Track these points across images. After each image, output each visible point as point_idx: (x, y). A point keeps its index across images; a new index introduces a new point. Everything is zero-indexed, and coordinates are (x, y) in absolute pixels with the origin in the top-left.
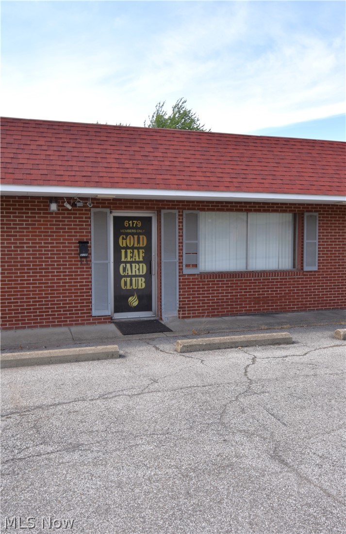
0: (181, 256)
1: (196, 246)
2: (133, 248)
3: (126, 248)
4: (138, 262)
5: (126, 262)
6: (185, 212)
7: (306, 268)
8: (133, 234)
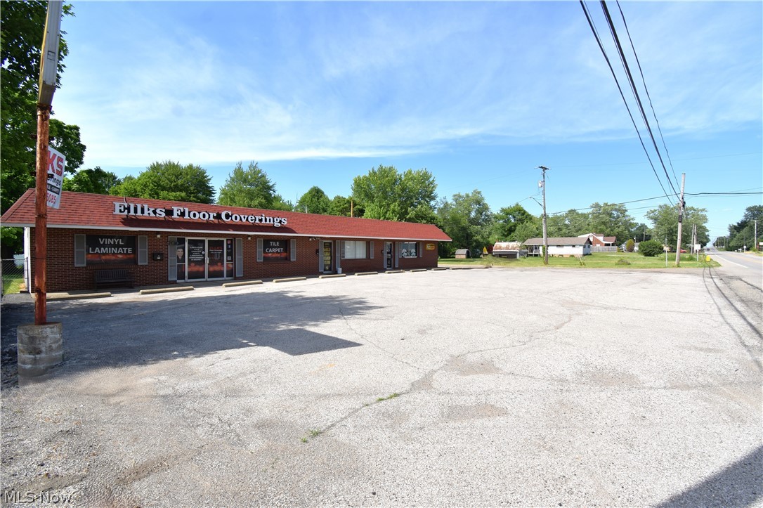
0: (340, 254)
1: (344, 251)
3: (326, 252)
4: (329, 256)
5: (326, 256)
6: (343, 241)
7: (371, 259)
8: (327, 248)
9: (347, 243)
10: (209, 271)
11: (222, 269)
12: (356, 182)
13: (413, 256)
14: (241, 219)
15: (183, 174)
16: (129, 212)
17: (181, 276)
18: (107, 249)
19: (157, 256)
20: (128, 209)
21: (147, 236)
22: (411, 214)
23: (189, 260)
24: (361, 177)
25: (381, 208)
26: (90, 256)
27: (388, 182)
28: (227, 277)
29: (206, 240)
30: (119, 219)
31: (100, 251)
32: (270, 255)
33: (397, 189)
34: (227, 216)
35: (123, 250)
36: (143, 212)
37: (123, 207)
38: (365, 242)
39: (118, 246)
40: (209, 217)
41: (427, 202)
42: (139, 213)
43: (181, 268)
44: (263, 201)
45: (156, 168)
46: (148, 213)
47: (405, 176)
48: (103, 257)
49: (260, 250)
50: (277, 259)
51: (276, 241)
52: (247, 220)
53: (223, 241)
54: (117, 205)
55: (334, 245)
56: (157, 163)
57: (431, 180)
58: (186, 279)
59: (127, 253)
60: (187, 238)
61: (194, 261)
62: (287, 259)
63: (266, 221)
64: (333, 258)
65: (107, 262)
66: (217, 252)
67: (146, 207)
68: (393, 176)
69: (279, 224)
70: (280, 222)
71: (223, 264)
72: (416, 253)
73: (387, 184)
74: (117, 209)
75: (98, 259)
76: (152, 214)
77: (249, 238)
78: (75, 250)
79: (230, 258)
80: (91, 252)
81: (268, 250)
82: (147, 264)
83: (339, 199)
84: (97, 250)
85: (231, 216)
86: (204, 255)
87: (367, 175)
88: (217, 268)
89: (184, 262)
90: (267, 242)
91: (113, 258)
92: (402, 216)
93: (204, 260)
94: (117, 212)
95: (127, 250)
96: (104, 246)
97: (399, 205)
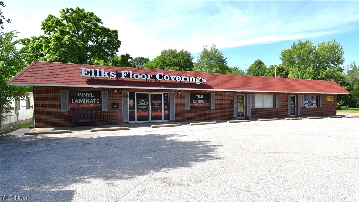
0: (251, 104)
1: (254, 102)
2: (241, 102)
3: (239, 102)
4: (242, 106)
5: (239, 106)
6: (252, 94)
7: (276, 107)
8: (241, 99)
9: (256, 96)
10: (151, 116)
11: (161, 114)
12: (282, 54)
13: (314, 106)
14: (170, 79)
15: (178, 56)
16: (91, 75)
17: (132, 118)
18: (83, 100)
19: (115, 105)
20: (91, 72)
21: (107, 91)
22: (322, 74)
23: (138, 108)
24: (286, 50)
25: (299, 71)
26: (72, 104)
27: (305, 51)
28: (165, 119)
29: (150, 94)
30: (85, 80)
31: (79, 101)
32: (196, 104)
33: (312, 57)
34: (161, 77)
35: (94, 101)
36: (100, 75)
37: (87, 71)
38: (272, 95)
39: (90, 98)
40: (147, 78)
41: (336, 65)
42: (98, 75)
43: (132, 114)
44: (218, 69)
45: (164, 53)
46: (105, 76)
47: (319, 46)
48: (81, 106)
49: (188, 101)
50: (201, 107)
51: (200, 95)
52: (175, 79)
53: (161, 94)
54: (83, 70)
55: (246, 97)
56: (165, 50)
57: (339, 48)
58: (136, 121)
59: (96, 103)
60: (136, 93)
61: (141, 109)
62: (209, 107)
63: (189, 79)
64: (245, 107)
65: (84, 109)
66: (157, 102)
67: (103, 71)
68: (308, 47)
69: (200, 82)
70: (201, 80)
71: (161, 110)
72: (317, 103)
73: (304, 53)
74: (83, 73)
75: (78, 107)
76: (107, 76)
77: (180, 93)
78: (61, 101)
79: (166, 107)
80: (72, 102)
81: (195, 101)
82: (108, 110)
83: (272, 67)
84: (77, 101)
85: (163, 77)
86: (148, 105)
87: (290, 49)
88: (157, 114)
89: (134, 109)
90: (193, 95)
91: (87, 106)
92: (315, 77)
93: (148, 108)
94: (83, 75)
95: (96, 101)
96: (81, 98)
97: (313, 69)
